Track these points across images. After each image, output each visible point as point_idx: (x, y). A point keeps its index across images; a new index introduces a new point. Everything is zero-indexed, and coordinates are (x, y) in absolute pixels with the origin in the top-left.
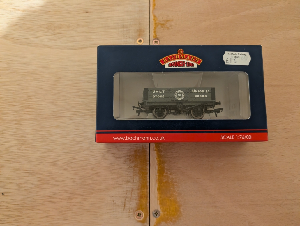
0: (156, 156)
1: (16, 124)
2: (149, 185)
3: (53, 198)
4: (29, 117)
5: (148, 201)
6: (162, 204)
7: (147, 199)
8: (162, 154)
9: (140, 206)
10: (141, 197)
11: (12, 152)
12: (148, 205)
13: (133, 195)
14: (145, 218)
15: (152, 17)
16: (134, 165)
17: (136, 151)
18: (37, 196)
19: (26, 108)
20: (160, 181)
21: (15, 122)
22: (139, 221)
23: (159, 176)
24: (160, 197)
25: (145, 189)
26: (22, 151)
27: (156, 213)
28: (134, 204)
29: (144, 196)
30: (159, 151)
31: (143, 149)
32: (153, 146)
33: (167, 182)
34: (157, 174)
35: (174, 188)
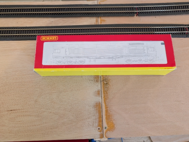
0: (104, 105)
2: (102, 116)
3: (65, 123)
5: (102, 123)
6: (107, 124)
8: (107, 104)
9: (99, 125)
10: (99, 121)
11: (48, 106)
12: (102, 125)
13: (96, 121)
14: (101, 130)
16: (96, 109)
17: (96, 103)
18: (58, 123)
19: (53, 88)
20: (106, 115)
21: (49, 94)
22: (99, 131)
23: (106, 113)
24: (107, 121)
25: (101, 118)
26: (52, 105)
27: (106, 128)
28: (97, 124)
29: (101, 121)
30: (105, 103)
31: (99, 102)
32: (103, 101)
33: (109, 115)
34: (105, 112)
35: (112, 117)
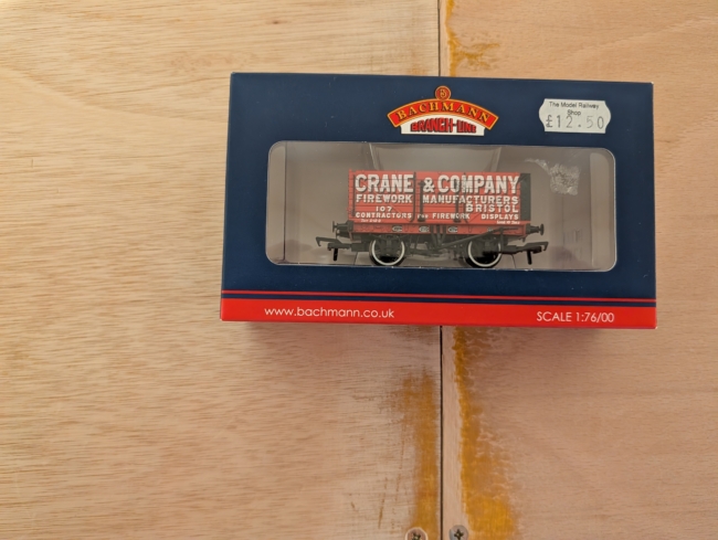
0: (459, 395)
1: (102, 314)
2: (439, 465)
3: (203, 499)
4: (134, 296)
5: (439, 504)
6: (473, 510)
7: (435, 501)
8: (473, 389)
9: (419, 518)
10: (421, 495)
11: (95, 385)
12: (438, 514)
13: (402, 491)
15: (445, 37)
16: (402, 417)
17: (407, 382)
18: (162, 493)
19: (125, 274)
20: (468, 457)
21: (99, 310)
23: (465, 444)
24: (469, 495)
25: (432, 476)
26: (121, 381)
27: (459, 535)
28: (403, 512)
29: (429, 494)
30: (464, 382)
31: (426, 376)
32: (451, 370)
33: (484, 459)
34: (461, 439)
35: (502, 472)
